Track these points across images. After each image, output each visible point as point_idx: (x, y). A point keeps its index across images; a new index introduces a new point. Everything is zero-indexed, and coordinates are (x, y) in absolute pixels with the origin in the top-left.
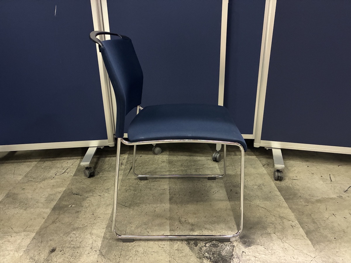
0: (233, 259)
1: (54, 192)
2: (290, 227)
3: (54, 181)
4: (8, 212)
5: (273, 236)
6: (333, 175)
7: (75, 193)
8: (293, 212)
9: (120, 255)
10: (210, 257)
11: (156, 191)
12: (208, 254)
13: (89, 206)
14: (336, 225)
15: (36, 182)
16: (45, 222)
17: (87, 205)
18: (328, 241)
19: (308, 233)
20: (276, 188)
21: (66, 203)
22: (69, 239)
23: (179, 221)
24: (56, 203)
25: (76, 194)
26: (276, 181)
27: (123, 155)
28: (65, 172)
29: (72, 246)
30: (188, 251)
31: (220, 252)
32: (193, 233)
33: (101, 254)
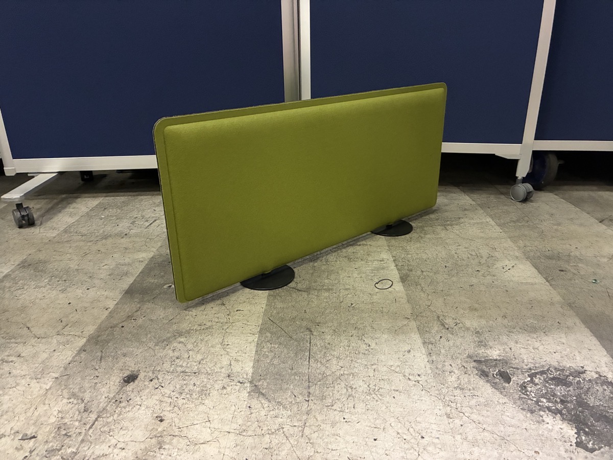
3: (129, 241)
9: (309, 396)
10: (556, 408)
11: (362, 262)
12: (549, 400)
15: (88, 242)
16: (110, 316)
21: (156, 280)
22: (171, 353)
24: (135, 280)
28: (150, 225)
29: (179, 369)
30: (490, 392)
31: (581, 398)
32: (488, 352)
33: (256, 391)
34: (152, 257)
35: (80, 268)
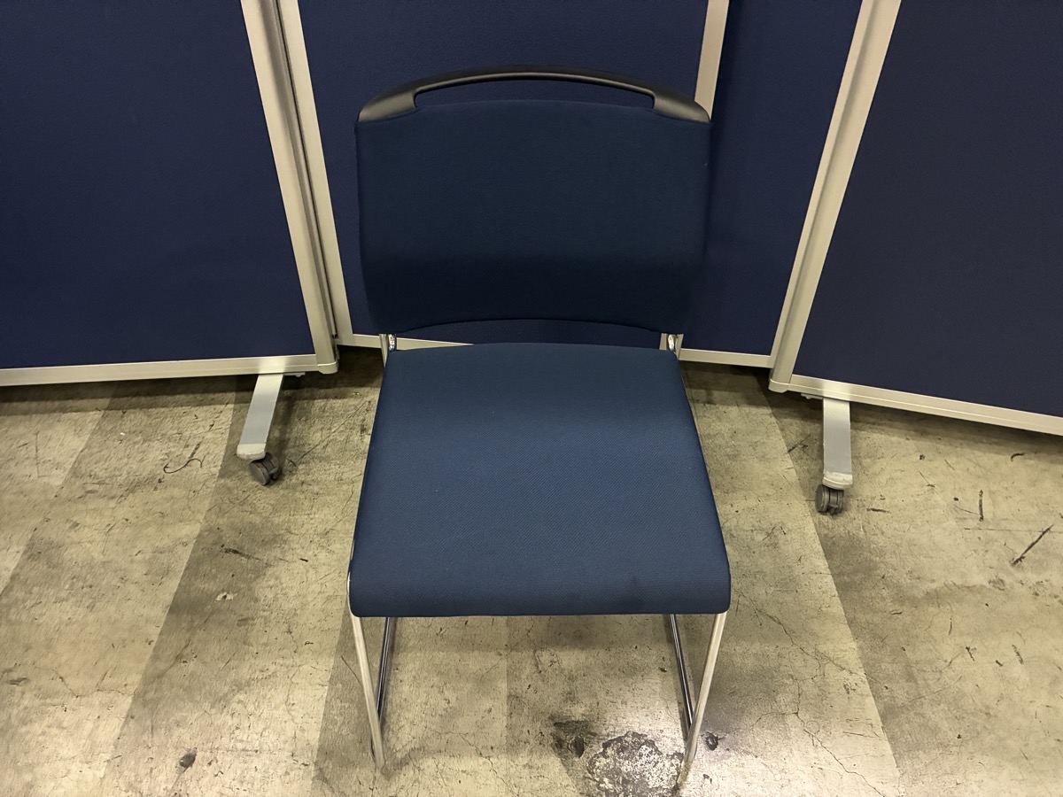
1: (166, 542)
2: (840, 691)
3: (165, 496)
5: (790, 724)
6: (992, 493)
7: (232, 546)
9: (374, 783)
10: (615, 791)
12: (611, 781)
13: (276, 598)
14: (969, 688)
15: (109, 499)
16: (155, 656)
18: (940, 745)
19: (888, 715)
20: (818, 541)
21: (206, 586)
22: (230, 720)
23: (533, 662)
25: (235, 552)
26: (821, 516)
28: (192, 458)
29: (240, 746)
30: (557, 770)
31: (644, 776)
32: (573, 709)
33: (321, 776)
34: (199, 536)
35: (105, 559)
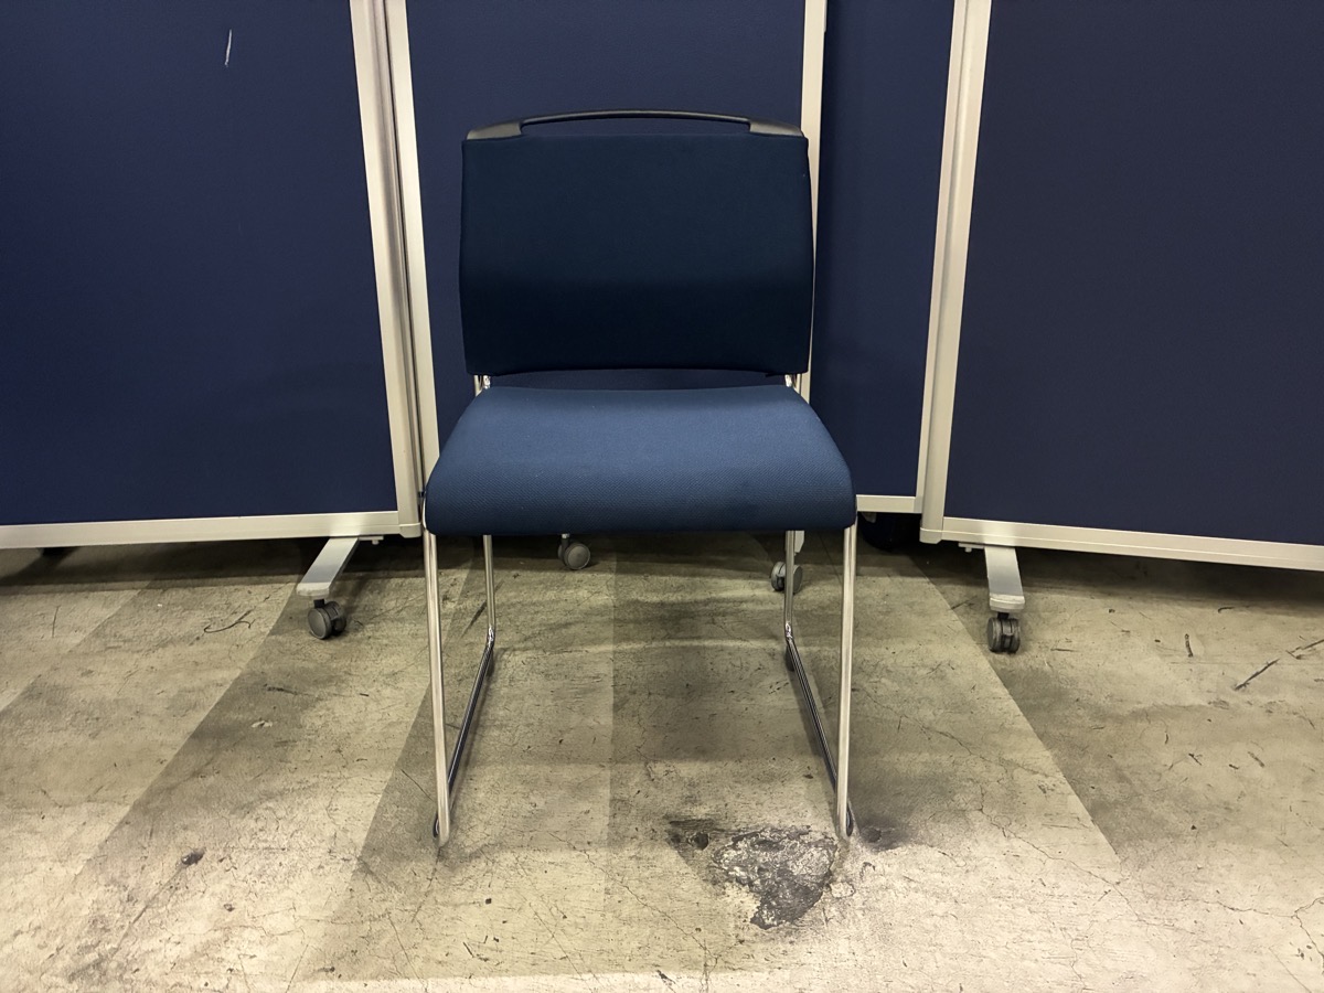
0: (828, 886)
1: (197, 683)
2: (1035, 791)
3: (202, 649)
4: (32, 741)
5: (973, 819)
6: (1200, 637)
7: (277, 686)
8: (1049, 747)
9: (433, 874)
10: (749, 878)
11: (565, 681)
12: (744, 868)
13: (325, 724)
14: (1198, 787)
15: (133, 652)
16: (167, 773)
17: (319, 723)
18: (1169, 835)
19: (1098, 810)
20: (994, 674)
21: (241, 716)
22: (252, 824)
23: (644, 772)
24: (208, 716)
25: (280, 690)
27: (453, 571)
28: (239, 621)
29: (261, 845)
30: (673, 860)
31: (786, 865)
32: (694, 810)
33: (365, 869)
34: (238, 678)
35: (119, 698)
